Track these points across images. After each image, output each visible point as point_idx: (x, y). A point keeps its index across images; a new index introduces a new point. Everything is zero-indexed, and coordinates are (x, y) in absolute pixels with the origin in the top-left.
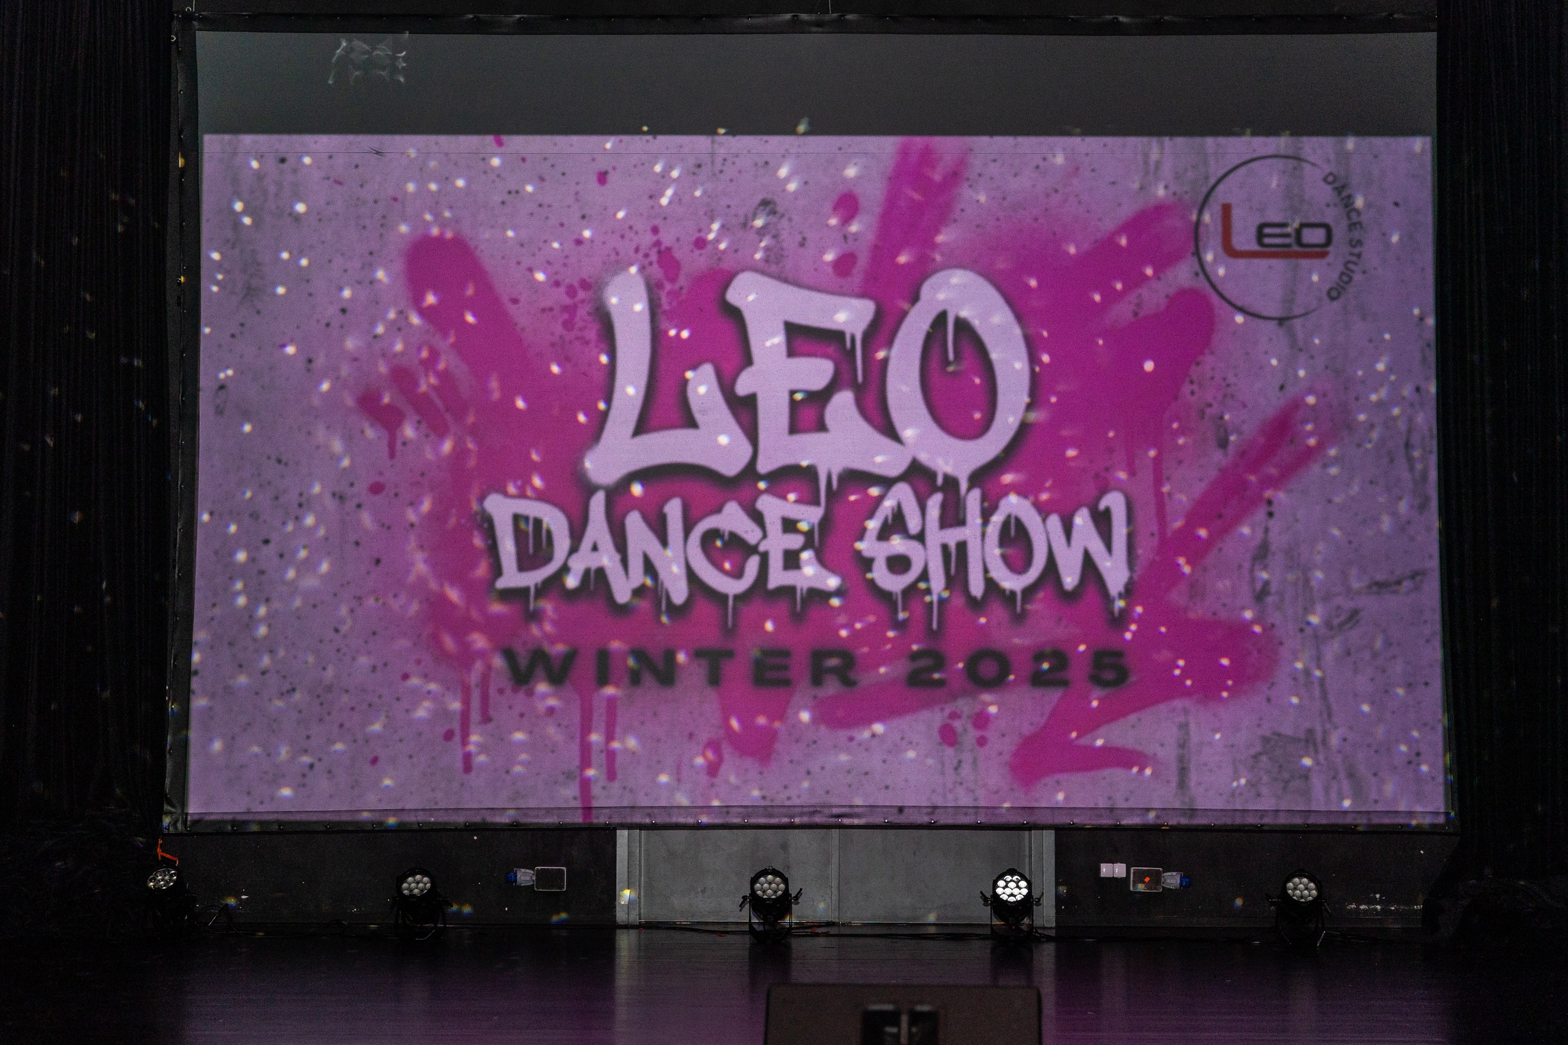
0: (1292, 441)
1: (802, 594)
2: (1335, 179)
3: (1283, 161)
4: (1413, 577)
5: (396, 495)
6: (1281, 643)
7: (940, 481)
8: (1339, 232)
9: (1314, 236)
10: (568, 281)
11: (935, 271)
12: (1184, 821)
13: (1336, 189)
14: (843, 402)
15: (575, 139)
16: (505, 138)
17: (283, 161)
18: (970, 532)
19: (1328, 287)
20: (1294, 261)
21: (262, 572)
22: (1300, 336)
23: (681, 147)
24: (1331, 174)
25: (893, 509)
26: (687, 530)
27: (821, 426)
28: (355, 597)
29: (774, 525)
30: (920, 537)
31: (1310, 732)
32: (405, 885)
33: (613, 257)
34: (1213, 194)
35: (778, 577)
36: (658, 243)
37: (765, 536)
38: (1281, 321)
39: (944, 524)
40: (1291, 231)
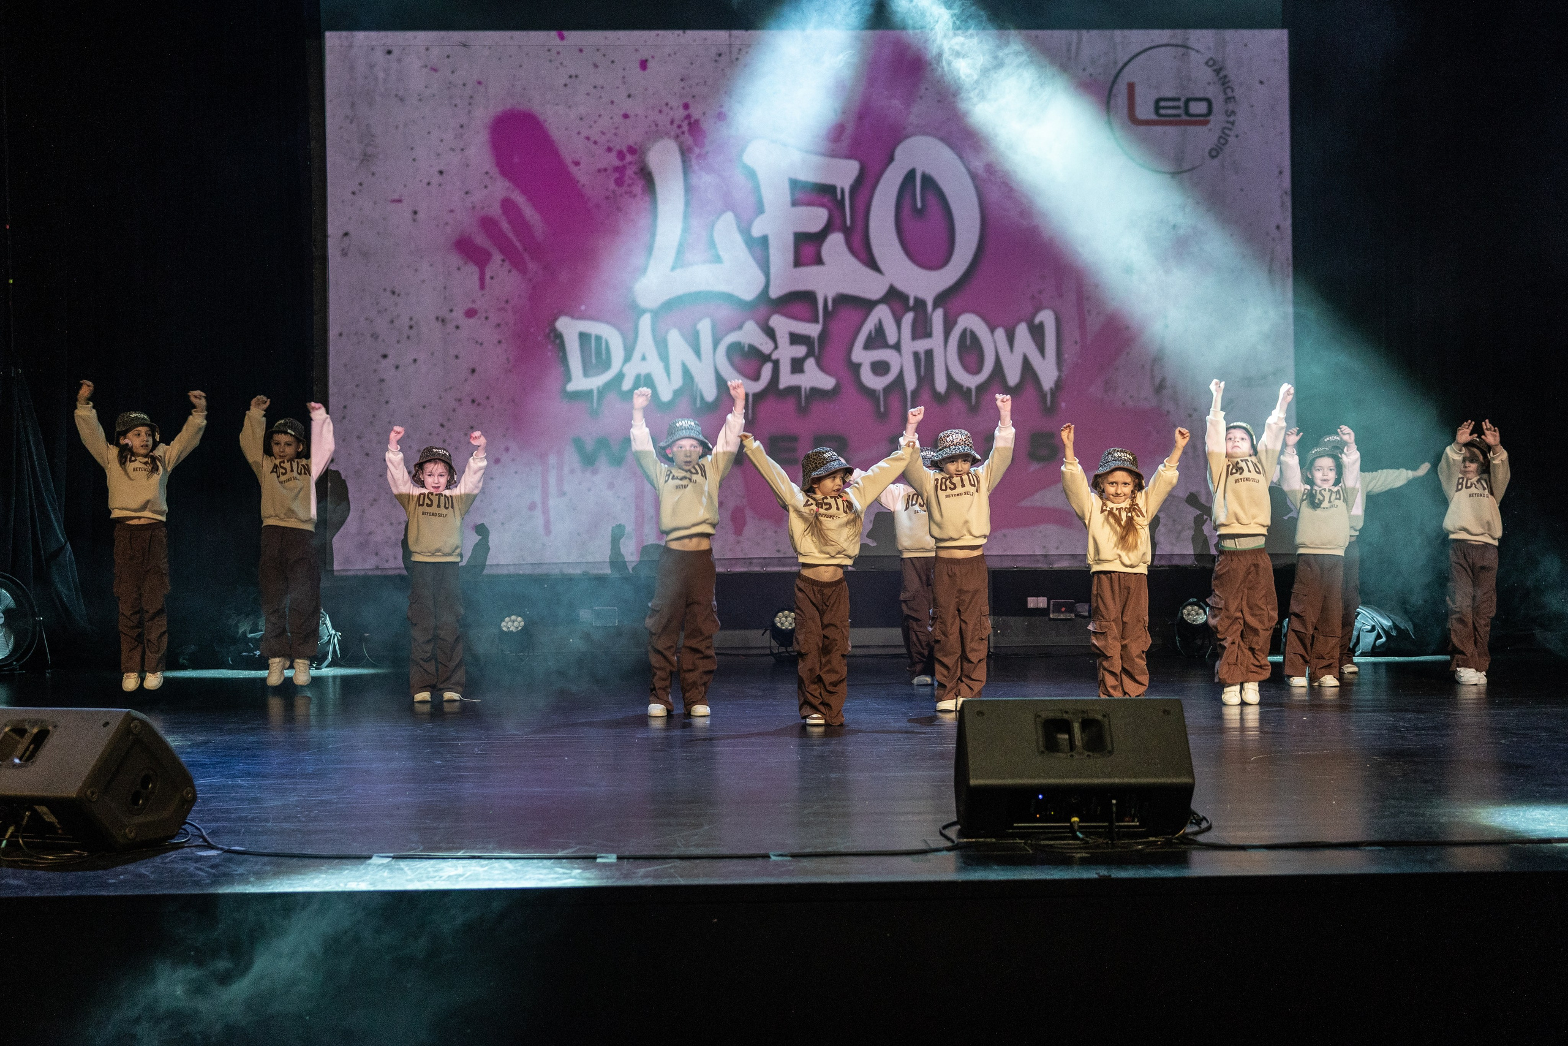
1: (806, 392)
2: (1215, 63)
3: (1173, 49)
4: (1274, 374)
5: (487, 318)
7: (911, 302)
8: (1218, 106)
9: (1198, 108)
10: (618, 147)
11: (907, 137)
13: (1214, 71)
14: (835, 241)
15: (622, 34)
16: (565, 33)
17: (389, 52)
18: (935, 343)
19: (1209, 147)
20: (1183, 128)
21: (382, 381)
22: (1187, 185)
23: (705, 39)
24: (1211, 59)
25: (875, 325)
26: (716, 344)
27: (819, 261)
28: (455, 400)
29: (783, 339)
30: (897, 347)
32: (503, 624)
33: (654, 128)
34: (1121, 75)
35: (787, 379)
36: (688, 117)
37: (776, 347)
38: (1173, 175)
39: (915, 337)
40: (1181, 104)
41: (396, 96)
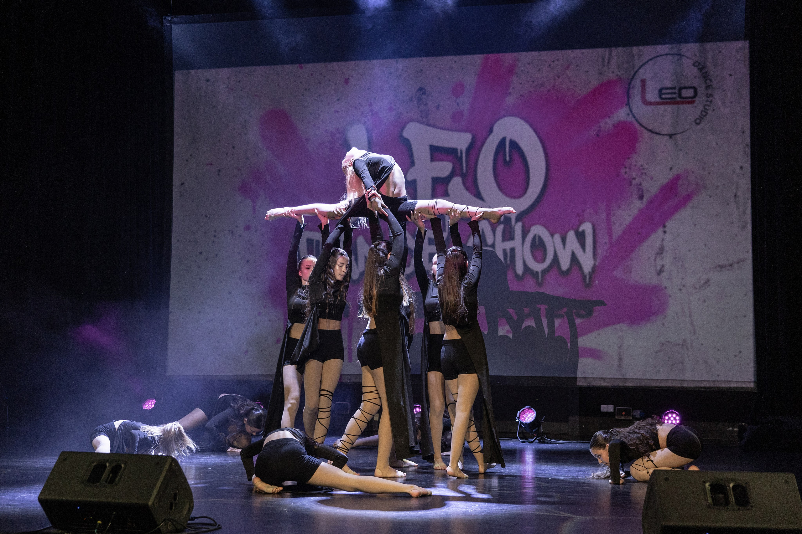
0: (676, 195)
2: (699, 64)
3: (672, 56)
4: (738, 263)
5: (256, 231)
6: (670, 296)
8: (701, 91)
9: (688, 93)
10: (332, 130)
11: (501, 118)
12: (621, 384)
13: (698, 69)
14: (457, 182)
15: (335, 64)
16: (304, 65)
17: (208, 81)
18: (516, 243)
19: (695, 117)
20: (677, 106)
21: (198, 267)
22: (680, 142)
23: (383, 65)
24: (697, 61)
27: (446, 195)
28: (237, 278)
30: (493, 246)
31: (684, 340)
33: (351, 118)
34: (637, 75)
36: (372, 111)
38: (671, 136)
39: (504, 239)
40: (676, 91)
41: (211, 105)
